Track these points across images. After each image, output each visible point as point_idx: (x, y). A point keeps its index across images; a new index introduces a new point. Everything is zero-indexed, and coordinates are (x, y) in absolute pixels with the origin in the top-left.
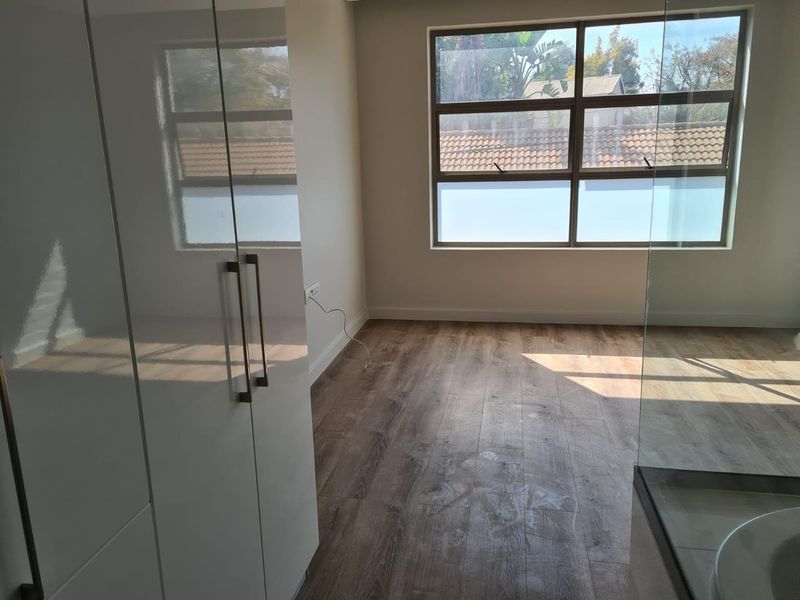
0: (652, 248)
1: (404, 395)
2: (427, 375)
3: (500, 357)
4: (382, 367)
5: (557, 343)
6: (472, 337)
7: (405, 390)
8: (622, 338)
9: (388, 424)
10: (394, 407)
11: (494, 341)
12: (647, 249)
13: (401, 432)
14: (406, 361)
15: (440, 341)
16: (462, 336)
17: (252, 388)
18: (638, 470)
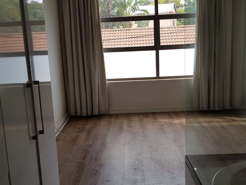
0: (186, 78)
1: (90, 146)
2: (99, 137)
3: (130, 127)
4: (79, 136)
5: (154, 120)
6: (117, 120)
7: (90, 143)
8: (181, 116)
9: (84, 158)
10: (86, 151)
11: (127, 121)
12: (184, 79)
13: (90, 160)
14: (89, 132)
15: (103, 123)
16: (113, 120)
17: (38, 135)
18: (187, 157)
